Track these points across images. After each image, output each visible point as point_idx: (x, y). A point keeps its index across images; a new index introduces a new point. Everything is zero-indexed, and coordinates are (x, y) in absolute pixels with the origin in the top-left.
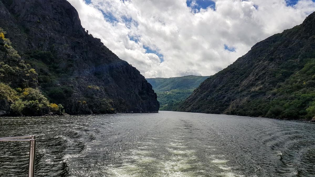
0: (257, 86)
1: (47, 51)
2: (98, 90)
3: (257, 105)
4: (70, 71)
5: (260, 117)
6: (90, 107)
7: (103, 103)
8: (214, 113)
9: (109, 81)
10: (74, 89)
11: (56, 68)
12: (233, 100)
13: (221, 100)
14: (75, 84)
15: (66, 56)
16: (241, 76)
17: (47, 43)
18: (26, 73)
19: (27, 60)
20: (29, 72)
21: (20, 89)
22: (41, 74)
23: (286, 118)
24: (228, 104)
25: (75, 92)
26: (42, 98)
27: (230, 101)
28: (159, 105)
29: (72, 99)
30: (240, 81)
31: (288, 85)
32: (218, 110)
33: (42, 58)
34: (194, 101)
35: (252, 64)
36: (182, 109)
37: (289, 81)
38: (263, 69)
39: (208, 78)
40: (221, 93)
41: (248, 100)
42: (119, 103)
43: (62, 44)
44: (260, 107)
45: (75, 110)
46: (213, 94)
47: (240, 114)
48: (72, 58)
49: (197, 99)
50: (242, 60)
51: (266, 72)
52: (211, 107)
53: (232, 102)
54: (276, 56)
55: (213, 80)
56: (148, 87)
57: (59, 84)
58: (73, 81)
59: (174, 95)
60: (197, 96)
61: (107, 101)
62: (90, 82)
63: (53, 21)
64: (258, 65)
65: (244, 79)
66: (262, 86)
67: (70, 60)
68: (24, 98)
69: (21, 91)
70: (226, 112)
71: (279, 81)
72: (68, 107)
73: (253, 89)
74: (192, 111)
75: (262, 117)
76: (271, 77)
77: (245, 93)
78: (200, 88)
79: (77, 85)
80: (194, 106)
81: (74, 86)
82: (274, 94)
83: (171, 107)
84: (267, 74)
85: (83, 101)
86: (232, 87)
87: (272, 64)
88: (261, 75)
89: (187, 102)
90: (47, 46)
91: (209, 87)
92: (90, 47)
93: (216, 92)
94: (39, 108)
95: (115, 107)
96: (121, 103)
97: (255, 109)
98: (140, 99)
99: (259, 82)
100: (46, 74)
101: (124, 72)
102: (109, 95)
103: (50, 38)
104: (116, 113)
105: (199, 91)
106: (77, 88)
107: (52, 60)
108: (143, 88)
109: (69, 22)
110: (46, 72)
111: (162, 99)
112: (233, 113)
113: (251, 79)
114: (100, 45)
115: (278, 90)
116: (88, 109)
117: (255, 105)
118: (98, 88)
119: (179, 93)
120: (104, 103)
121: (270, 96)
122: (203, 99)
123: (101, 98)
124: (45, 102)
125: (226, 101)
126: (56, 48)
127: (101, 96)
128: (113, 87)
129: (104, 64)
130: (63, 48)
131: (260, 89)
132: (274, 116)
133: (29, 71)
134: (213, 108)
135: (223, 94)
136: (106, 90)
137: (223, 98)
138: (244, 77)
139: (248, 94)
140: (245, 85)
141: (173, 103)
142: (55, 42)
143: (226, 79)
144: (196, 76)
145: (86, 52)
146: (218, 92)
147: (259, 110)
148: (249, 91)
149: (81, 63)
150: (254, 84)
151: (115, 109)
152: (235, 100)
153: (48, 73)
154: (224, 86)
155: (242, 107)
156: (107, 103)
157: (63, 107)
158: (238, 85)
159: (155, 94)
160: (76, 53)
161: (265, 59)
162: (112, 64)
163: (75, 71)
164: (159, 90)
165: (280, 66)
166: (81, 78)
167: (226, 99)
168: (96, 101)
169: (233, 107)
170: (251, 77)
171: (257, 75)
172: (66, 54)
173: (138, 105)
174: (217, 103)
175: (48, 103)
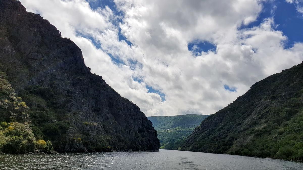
0: (260, 124)
1: (47, 86)
2: (95, 126)
3: (263, 145)
4: (68, 107)
5: (268, 158)
6: (85, 144)
7: (99, 140)
8: (217, 153)
9: (108, 117)
10: (70, 124)
11: (54, 103)
12: (236, 139)
13: (223, 139)
14: (72, 120)
15: (66, 92)
16: (243, 114)
17: (48, 80)
18: (15, 106)
19: (25, 96)
20: (18, 106)
21: (6, 123)
22: (38, 109)
23: (299, 159)
24: (231, 143)
25: (71, 129)
26: (28, 134)
27: (234, 140)
28: (159, 143)
29: (67, 135)
30: (242, 120)
31: (296, 124)
32: (220, 149)
33: (41, 94)
34: (195, 140)
35: (253, 103)
36: (184, 148)
37: (295, 119)
38: (266, 108)
39: (209, 117)
40: (223, 132)
41: (252, 140)
42: (117, 141)
43: (62, 80)
44: (267, 147)
45: (69, 147)
46: (214, 133)
47: (246, 155)
48: (71, 93)
49: (198, 138)
50: (242, 99)
51: (268, 111)
52: (213, 146)
53: (236, 142)
54: (278, 94)
55: (214, 118)
56: (148, 124)
57: (55, 120)
58: (70, 117)
59: (175, 134)
60: (198, 135)
61: (104, 138)
62: (88, 118)
63: (57, 59)
64: (260, 103)
65: (246, 117)
66: (265, 125)
67: (69, 96)
68: (8, 133)
69: (7, 125)
70: (229, 152)
71: (284, 119)
72: (62, 144)
73: (256, 128)
74: (193, 150)
75: (270, 158)
76: (274, 116)
77: (248, 132)
78: (201, 127)
79: (74, 120)
80: (195, 145)
81: (70, 122)
82: (281, 133)
83: (172, 146)
84: (269, 112)
85: (78, 138)
86: (234, 126)
87: (274, 103)
88: (264, 113)
89: (189, 141)
90: (48, 83)
91: (210, 126)
92: (91, 84)
93: (218, 130)
94: (23, 145)
95: (112, 145)
96: (119, 140)
97: (261, 150)
98: (139, 137)
99: (263, 121)
100: (43, 110)
101: (124, 109)
102: (106, 132)
103: (52, 74)
104: (113, 151)
105: (200, 129)
106: (74, 124)
107: (52, 96)
108: (143, 125)
109: (72, 60)
110: (44, 107)
111: (163, 137)
112: (237, 153)
113: (253, 117)
114: (101, 82)
115: (285, 129)
116: (82, 147)
117: (261, 145)
118: (95, 124)
119: (180, 131)
120: (101, 140)
121: (276, 135)
122: (205, 138)
123: (98, 135)
124: (30, 138)
125: (229, 140)
126: (57, 84)
127: (97, 133)
128: (112, 123)
129: (103, 100)
130: (63, 84)
131: (264, 128)
132: (286, 157)
133: (19, 104)
134: (215, 147)
135: (225, 132)
136: (104, 127)
137: (226, 137)
138: (246, 116)
139: (251, 133)
140: (247, 124)
141: (174, 142)
142: (56, 78)
143: (227, 117)
144: (196, 115)
145: (87, 89)
146: (220, 131)
147: (266, 151)
148: (253, 130)
149: (80, 98)
150: (257, 123)
151: (113, 146)
152: (239, 139)
153: (45, 108)
154: (226, 125)
155: (247, 147)
156: (104, 141)
157: (51, 144)
158: (240, 124)
159: (156, 131)
160: (76, 89)
161: (266, 98)
162: (112, 101)
163: (73, 107)
164: (160, 128)
165: (283, 104)
166: (79, 114)
167: (228, 138)
168: (92, 138)
169: (237, 146)
170: (254, 116)
171: (259, 114)
172: (66, 90)
173: (137, 143)
174: (219, 142)
175: (34, 139)
